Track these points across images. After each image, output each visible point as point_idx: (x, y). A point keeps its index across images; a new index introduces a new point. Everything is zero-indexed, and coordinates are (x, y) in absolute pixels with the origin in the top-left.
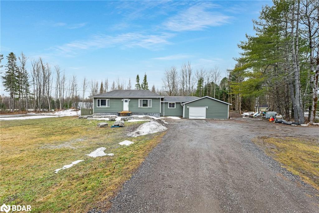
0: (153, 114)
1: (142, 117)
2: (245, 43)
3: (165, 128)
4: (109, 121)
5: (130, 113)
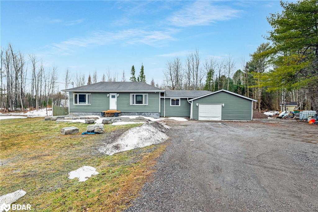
0: (150, 115)
1: (135, 118)
2: (277, 16)
3: (165, 137)
4: (85, 124)
5: (118, 113)
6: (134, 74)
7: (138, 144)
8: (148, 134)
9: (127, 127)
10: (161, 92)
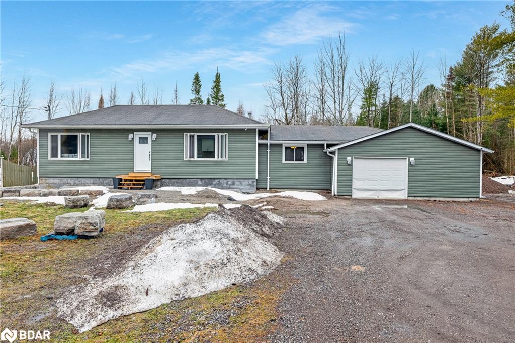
0: (233, 184)
1: (194, 193)
4: (64, 207)
5: (154, 181)
6: (197, 92)
7: (185, 285)
8: (219, 248)
9: (168, 219)
10: (261, 128)
